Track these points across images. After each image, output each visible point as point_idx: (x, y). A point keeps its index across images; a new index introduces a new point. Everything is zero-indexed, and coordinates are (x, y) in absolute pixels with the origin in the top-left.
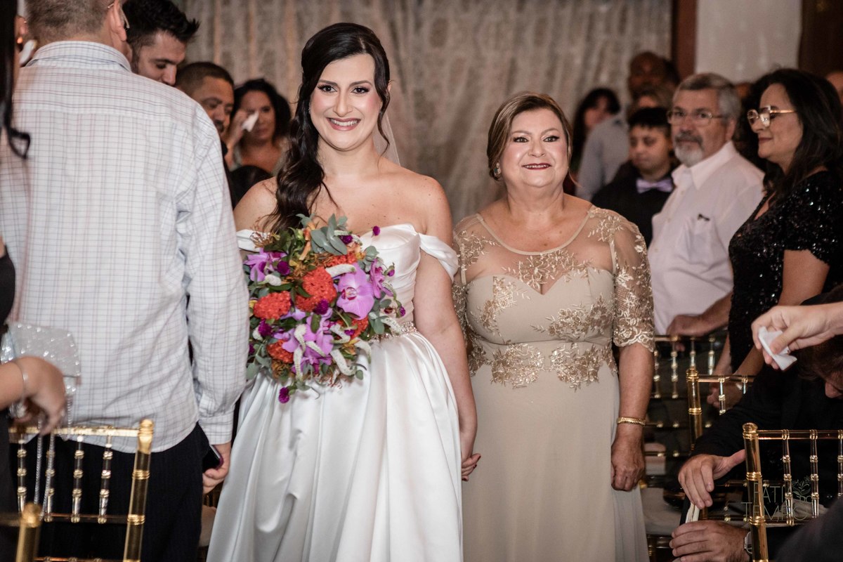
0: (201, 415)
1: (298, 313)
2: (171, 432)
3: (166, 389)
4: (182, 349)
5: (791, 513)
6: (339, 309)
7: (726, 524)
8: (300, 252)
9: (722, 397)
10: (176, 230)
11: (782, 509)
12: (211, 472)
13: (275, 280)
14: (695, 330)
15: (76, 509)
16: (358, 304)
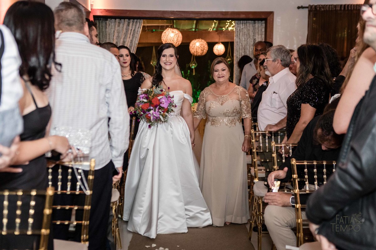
0: (113, 157)
1: (152, 108)
2: (101, 163)
3: (101, 148)
4: (106, 135)
5: (308, 189)
6: (161, 106)
7: (285, 193)
8: (152, 94)
9: (283, 151)
10: (105, 96)
11: (304, 188)
12: (116, 176)
13: (145, 101)
14: (274, 129)
15: (69, 189)
16: (165, 105)
